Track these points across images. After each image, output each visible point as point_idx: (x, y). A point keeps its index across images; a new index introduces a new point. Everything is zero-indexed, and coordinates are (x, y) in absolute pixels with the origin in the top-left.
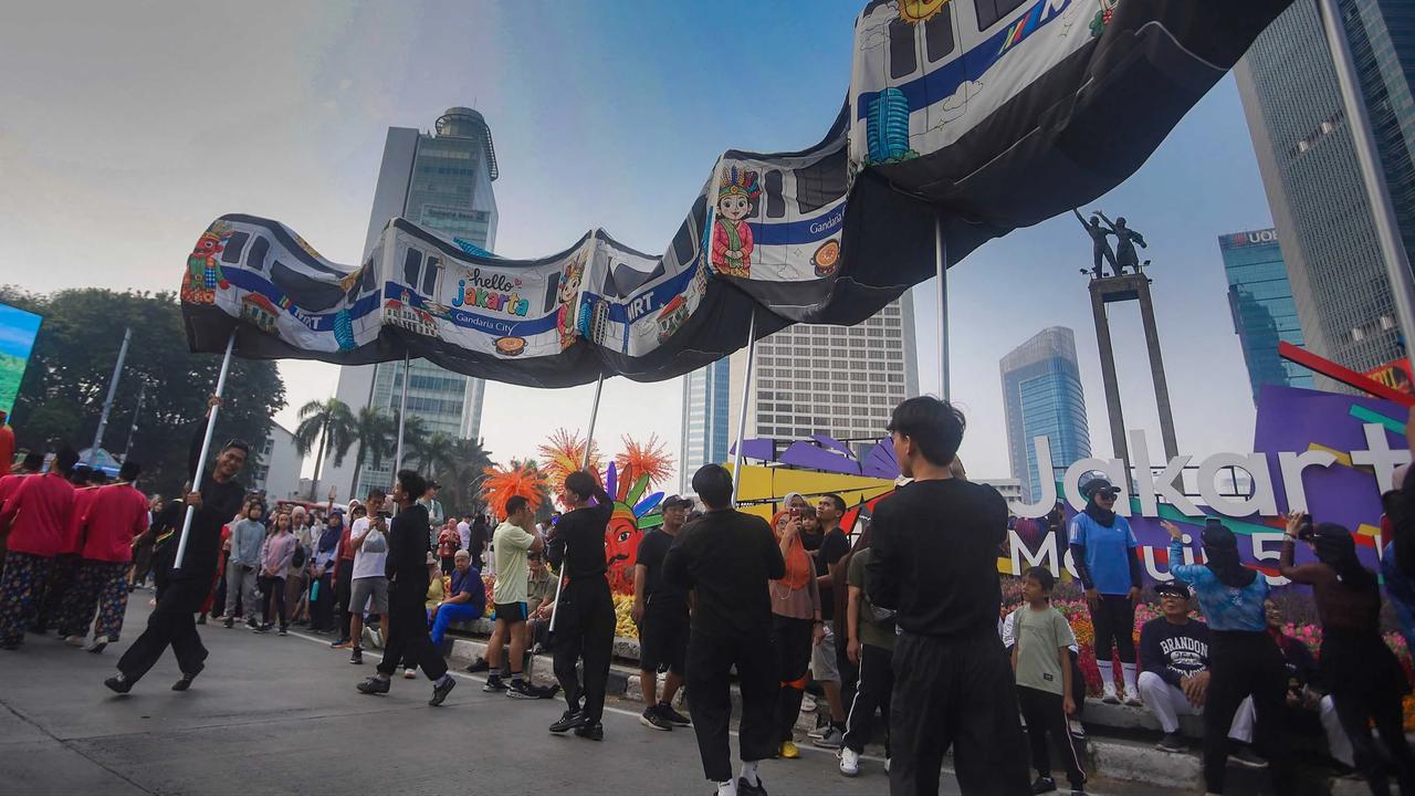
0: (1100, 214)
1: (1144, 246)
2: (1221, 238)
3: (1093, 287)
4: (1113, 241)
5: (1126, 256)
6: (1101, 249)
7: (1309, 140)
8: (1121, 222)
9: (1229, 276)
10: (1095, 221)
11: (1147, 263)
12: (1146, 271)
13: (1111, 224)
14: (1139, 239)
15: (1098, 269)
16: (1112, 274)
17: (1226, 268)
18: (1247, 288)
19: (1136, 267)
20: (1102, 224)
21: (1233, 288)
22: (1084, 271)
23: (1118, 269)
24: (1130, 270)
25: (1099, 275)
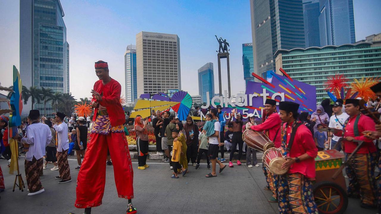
0: (221, 38)
1: (229, 46)
2: (243, 44)
3: (218, 55)
4: (223, 45)
5: (225, 48)
6: (221, 46)
7: (261, 24)
8: (225, 40)
9: (243, 53)
10: (220, 40)
11: (229, 50)
12: (229, 52)
13: (223, 41)
14: (228, 44)
15: (220, 51)
16: (222, 52)
17: (243, 51)
18: (246, 55)
19: (227, 51)
20: (221, 41)
21: (243, 55)
22: (217, 51)
23: (223, 51)
24: (226, 51)
25: (220, 52)
